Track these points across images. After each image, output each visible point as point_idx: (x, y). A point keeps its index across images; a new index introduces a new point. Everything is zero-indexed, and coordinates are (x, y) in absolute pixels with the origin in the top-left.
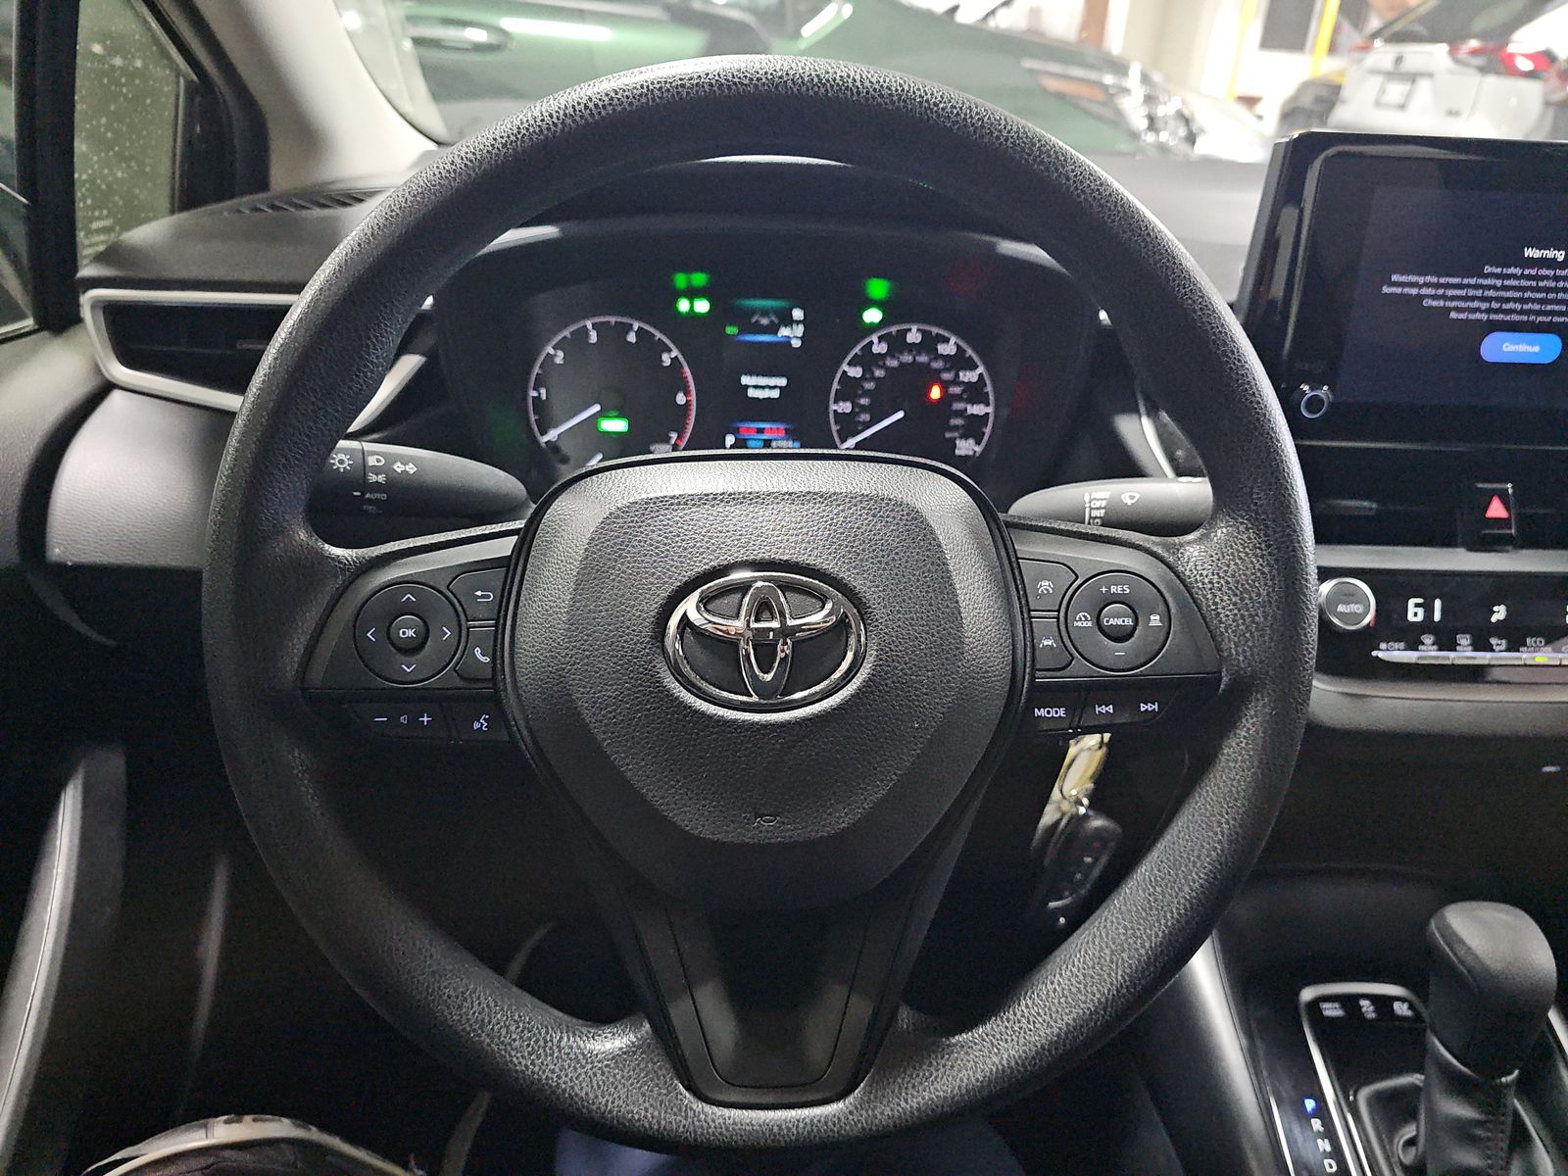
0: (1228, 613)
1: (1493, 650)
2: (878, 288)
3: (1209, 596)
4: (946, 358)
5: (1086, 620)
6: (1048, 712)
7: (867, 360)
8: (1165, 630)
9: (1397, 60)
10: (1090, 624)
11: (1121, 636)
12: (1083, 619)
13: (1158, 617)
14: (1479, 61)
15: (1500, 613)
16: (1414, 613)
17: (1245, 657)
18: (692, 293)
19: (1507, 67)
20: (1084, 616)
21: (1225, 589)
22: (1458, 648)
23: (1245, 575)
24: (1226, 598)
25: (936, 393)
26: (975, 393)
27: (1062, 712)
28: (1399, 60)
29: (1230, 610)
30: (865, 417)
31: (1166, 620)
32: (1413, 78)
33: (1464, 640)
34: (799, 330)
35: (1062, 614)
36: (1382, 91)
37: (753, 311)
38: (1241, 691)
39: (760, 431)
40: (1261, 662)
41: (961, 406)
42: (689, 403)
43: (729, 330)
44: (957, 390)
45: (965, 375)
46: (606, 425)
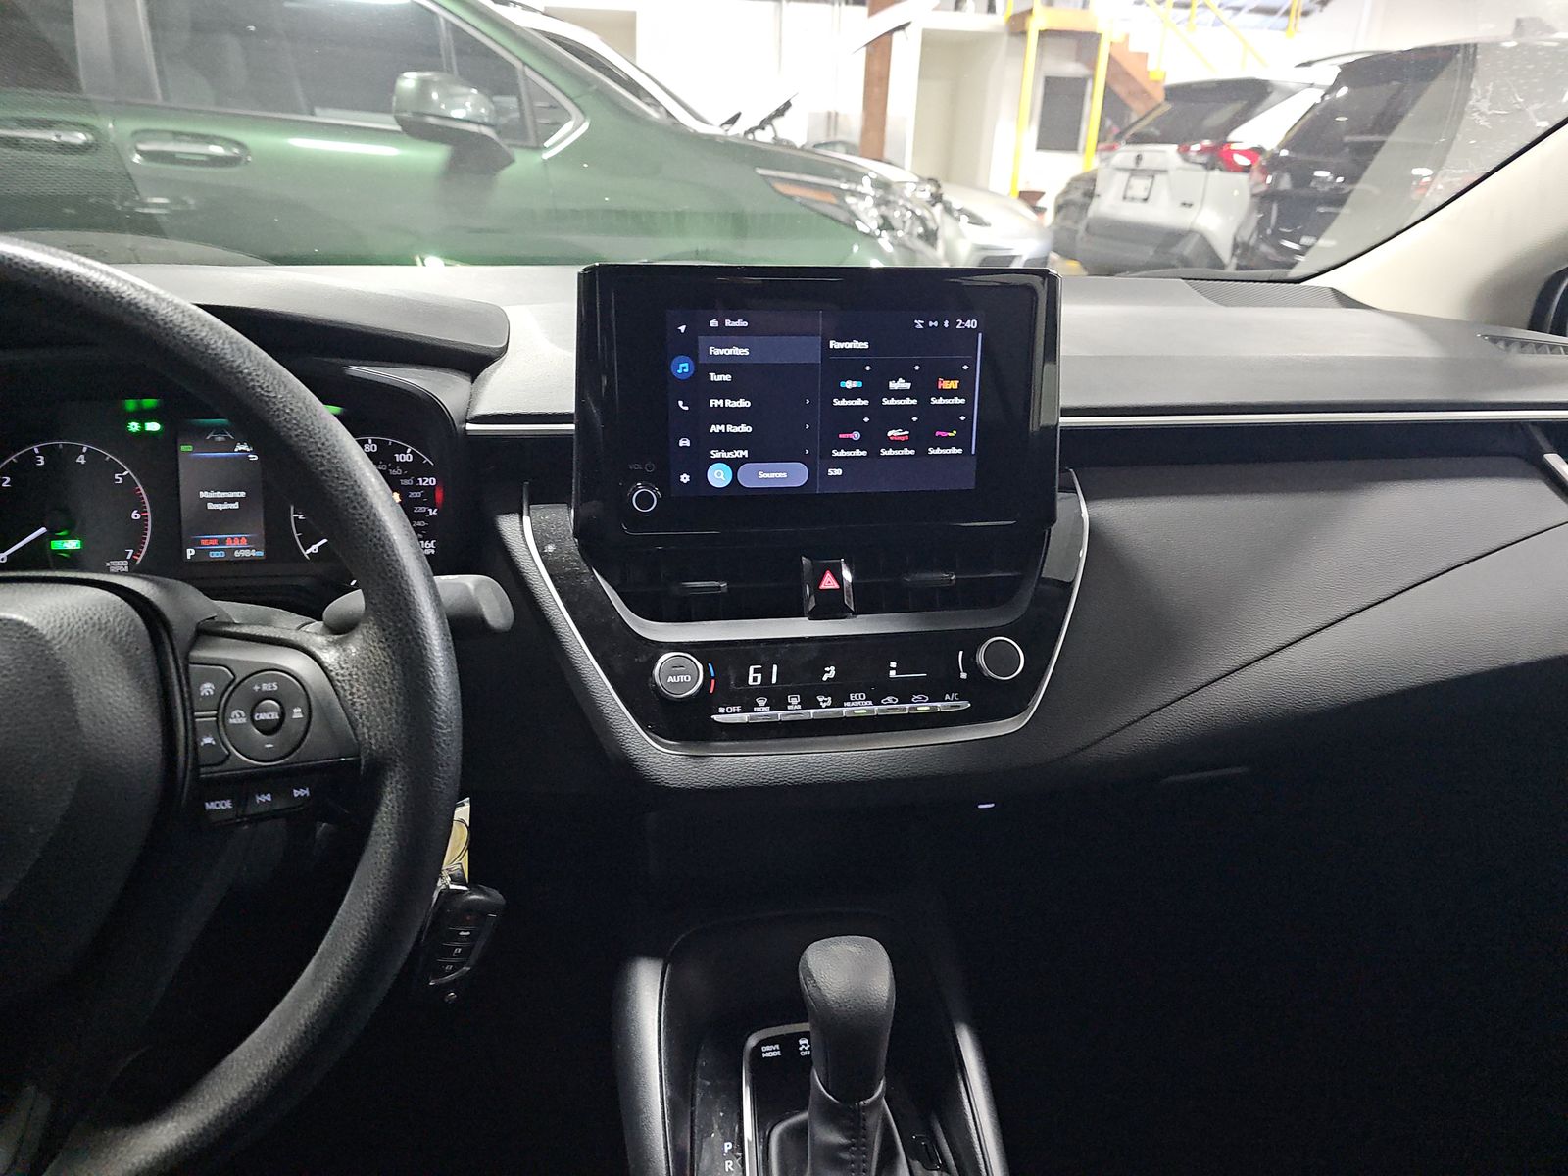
0: (363, 701)
1: (821, 707)
3: (347, 687)
4: (403, 465)
5: (241, 716)
6: (217, 805)
8: (305, 722)
9: (1137, 158)
10: (244, 721)
11: (269, 729)
12: (238, 716)
13: (299, 710)
14: (1204, 159)
15: (831, 672)
16: (754, 678)
17: (377, 740)
18: (143, 416)
19: (1228, 163)
20: (240, 714)
21: (361, 680)
22: (789, 707)
23: (375, 666)
24: (361, 688)
27: (228, 804)
28: (1139, 158)
29: (365, 699)
31: (306, 713)
32: (1152, 174)
33: (794, 700)
35: (221, 711)
36: (1128, 187)
37: (207, 430)
38: (377, 769)
39: (222, 542)
40: (390, 743)
41: (422, 509)
42: (144, 519)
43: (184, 448)
44: (418, 494)
45: (424, 481)
46: (56, 545)
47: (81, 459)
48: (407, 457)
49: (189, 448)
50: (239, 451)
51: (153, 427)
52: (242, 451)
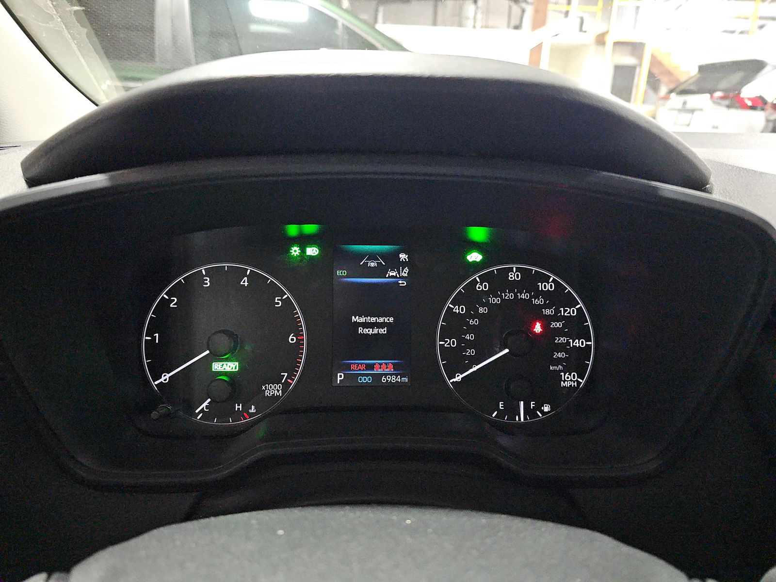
2: (478, 234)
4: (546, 294)
7: (471, 298)
9: (684, 104)
14: (727, 102)
18: (303, 241)
19: (741, 105)
25: (538, 328)
26: (576, 327)
30: (471, 352)
32: (692, 111)
34: (405, 272)
36: (678, 117)
37: (361, 256)
39: (371, 367)
41: (563, 340)
42: (299, 343)
43: (339, 273)
44: (559, 325)
45: (565, 311)
46: (217, 367)
47: (245, 282)
48: (549, 287)
49: (344, 273)
50: (389, 277)
51: (312, 251)
52: (393, 277)
